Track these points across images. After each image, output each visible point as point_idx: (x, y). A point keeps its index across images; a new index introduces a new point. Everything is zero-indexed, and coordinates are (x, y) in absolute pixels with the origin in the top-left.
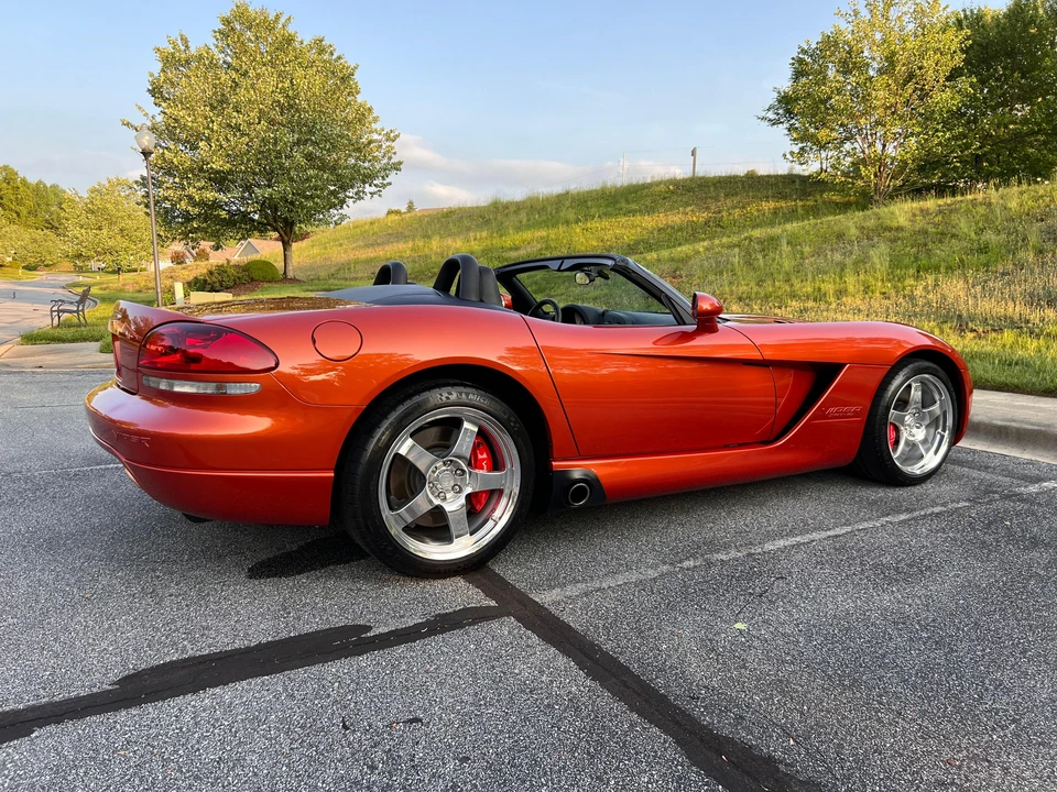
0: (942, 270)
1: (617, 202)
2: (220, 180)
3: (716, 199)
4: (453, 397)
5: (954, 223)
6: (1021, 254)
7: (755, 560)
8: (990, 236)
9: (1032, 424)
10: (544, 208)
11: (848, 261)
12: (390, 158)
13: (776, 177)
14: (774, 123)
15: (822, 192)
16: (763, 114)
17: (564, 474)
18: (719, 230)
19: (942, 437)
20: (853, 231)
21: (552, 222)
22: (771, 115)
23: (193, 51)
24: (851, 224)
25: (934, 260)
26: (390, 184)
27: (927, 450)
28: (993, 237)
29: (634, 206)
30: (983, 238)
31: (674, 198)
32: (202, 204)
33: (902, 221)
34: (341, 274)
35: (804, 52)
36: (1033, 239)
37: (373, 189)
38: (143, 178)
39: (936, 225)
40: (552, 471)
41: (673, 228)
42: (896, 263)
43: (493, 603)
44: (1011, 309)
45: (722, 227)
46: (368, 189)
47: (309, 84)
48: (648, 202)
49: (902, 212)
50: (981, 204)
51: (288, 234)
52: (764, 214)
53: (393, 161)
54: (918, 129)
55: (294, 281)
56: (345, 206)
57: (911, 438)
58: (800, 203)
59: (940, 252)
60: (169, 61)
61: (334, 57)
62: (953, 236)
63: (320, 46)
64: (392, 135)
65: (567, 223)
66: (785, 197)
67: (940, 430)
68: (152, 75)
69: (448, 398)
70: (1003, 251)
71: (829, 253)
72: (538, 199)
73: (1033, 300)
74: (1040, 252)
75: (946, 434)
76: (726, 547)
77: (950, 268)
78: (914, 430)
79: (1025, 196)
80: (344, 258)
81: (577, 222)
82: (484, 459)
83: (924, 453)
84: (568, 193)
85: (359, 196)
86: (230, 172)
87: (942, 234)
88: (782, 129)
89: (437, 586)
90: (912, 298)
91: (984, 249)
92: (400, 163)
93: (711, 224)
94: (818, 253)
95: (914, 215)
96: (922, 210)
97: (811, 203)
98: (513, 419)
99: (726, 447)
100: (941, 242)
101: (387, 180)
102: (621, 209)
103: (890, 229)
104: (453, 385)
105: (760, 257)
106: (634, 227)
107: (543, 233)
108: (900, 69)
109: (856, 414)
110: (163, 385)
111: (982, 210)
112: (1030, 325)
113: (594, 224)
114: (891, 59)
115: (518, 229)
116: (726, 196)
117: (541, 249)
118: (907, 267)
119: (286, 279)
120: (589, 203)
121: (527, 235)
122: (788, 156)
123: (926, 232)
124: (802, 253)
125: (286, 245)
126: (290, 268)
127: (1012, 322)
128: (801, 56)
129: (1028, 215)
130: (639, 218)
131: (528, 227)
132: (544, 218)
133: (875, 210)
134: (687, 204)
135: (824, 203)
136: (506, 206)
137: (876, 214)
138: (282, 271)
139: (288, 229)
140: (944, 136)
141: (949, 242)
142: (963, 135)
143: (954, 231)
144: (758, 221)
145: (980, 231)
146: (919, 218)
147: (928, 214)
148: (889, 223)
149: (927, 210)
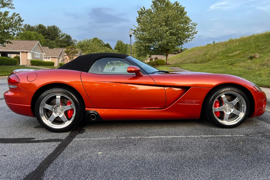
2: (150, 41)
10: (245, 40)
23: (146, 10)
32: (146, 46)
34: (183, 62)
37: (190, 39)
38: (136, 42)
40: (85, 110)
46: (188, 39)
53: (195, 31)
55: (169, 64)
56: (183, 44)
61: (179, 6)
63: (177, 4)
64: (195, 24)
68: (137, 17)
85: (187, 41)
86: (152, 38)
92: (197, 32)
101: (193, 37)
109: (197, 103)
119: (166, 64)
120: (260, 38)
125: (167, 56)
136: (233, 41)
138: (166, 62)
139: (167, 51)
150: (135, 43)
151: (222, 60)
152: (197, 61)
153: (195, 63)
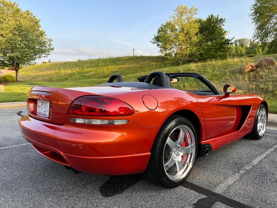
3: (141, 62)
5: (206, 69)
6: (225, 77)
7: (257, 168)
8: (215, 72)
10: (94, 62)
12: (50, 47)
13: (155, 57)
14: (154, 43)
15: (167, 61)
16: (151, 41)
17: (204, 145)
18: (143, 70)
19: (264, 125)
21: (97, 66)
22: (153, 41)
26: (50, 54)
27: (262, 129)
28: (217, 73)
29: (120, 63)
31: (130, 61)
33: (193, 68)
34: (33, 80)
35: (162, 25)
36: (228, 73)
37: (45, 55)
39: (202, 69)
40: (201, 145)
41: (131, 69)
43: (205, 196)
45: (144, 69)
46: (43, 55)
47: (25, 23)
48: (123, 62)
49: (193, 66)
50: (211, 64)
51: (16, 68)
54: (189, 46)
56: (35, 60)
57: (259, 126)
58: (162, 63)
61: (33, 16)
62: (207, 72)
63: (28, 13)
64: (51, 40)
65: (101, 66)
66: (158, 62)
67: (263, 123)
70: (221, 76)
72: (92, 60)
74: (230, 76)
76: (243, 164)
78: (259, 124)
79: (221, 63)
80: (33, 75)
81: (105, 66)
84: (100, 59)
85: (40, 57)
87: (204, 71)
88: (156, 45)
91: (216, 75)
92: (53, 48)
93: (141, 68)
95: (196, 67)
96: (197, 66)
97: (164, 63)
98: (194, 128)
101: (49, 53)
102: (116, 63)
103: (191, 70)
107: (95, 69)
108: (185, 31)
109: (253, 120)
110: (79, 121)
113: (110, 67)
114: (183, 29)
115: (87, 68)
116: (143, 61)
119: (17, 81)
120: (107, 62)
121: (90, 69)
122: (159, 52)
123: (200, 71)
125: (17, 71)
126: (18, 78)
128: (162, 27)
129: (223, 67)
130: (121, 66)
131: (90, 67)
132: (94, 65)
134: (133, 63)
136: (83, 62)
137: (187, 66)
138: (15, 78)
139: (18, 66)
140: (195, 48)
141: (207, 74)
142: (199, 48)
143: (207, 71)
144: (152, 68)
145: (213, 71)
146: (197, 68)
147: (199, 67)
148: (190, 69)
149: (199, 66)
151: (81, 79)
152: (51, 79)
153: (50, 81)
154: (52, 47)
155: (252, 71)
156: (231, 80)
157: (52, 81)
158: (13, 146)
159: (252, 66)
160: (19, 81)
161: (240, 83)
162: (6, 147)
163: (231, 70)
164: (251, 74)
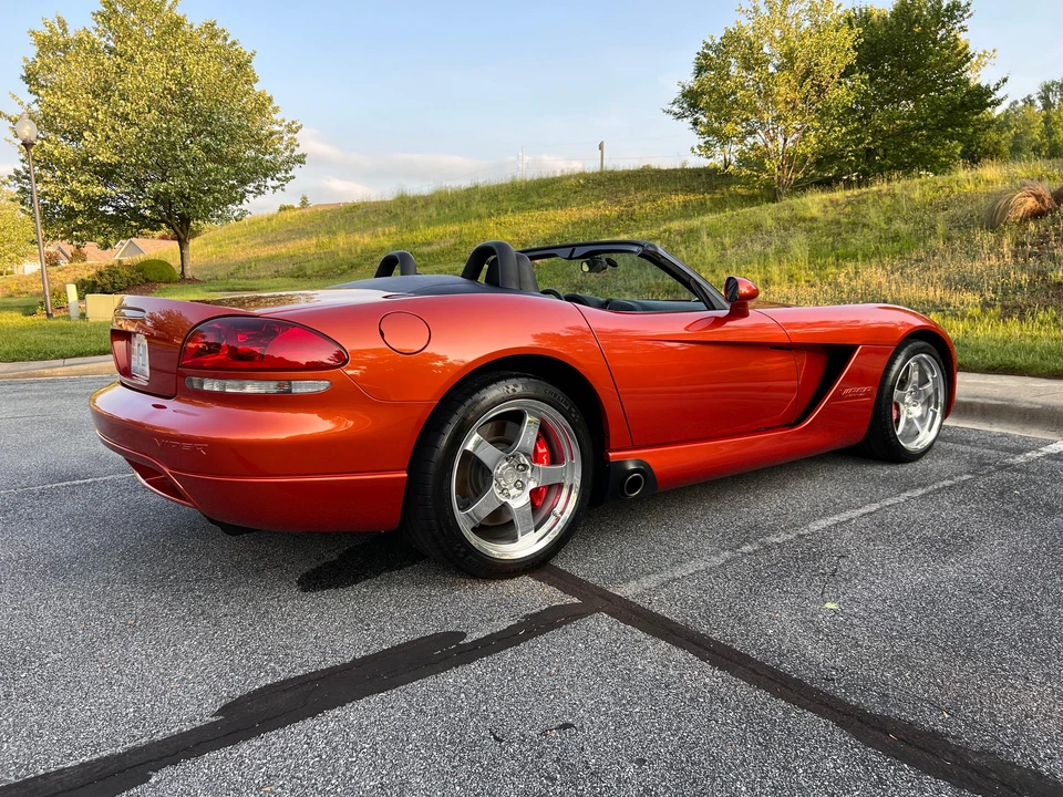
0: (860, 257)
1: (528, 196)
2: (107, 173)
3: (627, 193)
4: (519, 389)
5: (863, 213)
6: (932, 242)
7: (807, 541)
8: (898, 225)
9: (996, 399)
10: (453, 203)
11: (770, 250)
12: (292, 151)
14: (680, 116)
15: (728, 185)
16: (669, 107)
17: (620, 464)
18: (632, 223)
19: (935, 414)
20: (770, 222)
21: (463, 217)
22: (676, 109)
23: (71, 34)
24: (766, 215)
25: (851, 249)
26: (294, 178)
27: (923, 427)
28: (902, 226)
29: (546, 201)
30: (893, 227)
31: (586, 192)
32: (88, 199)
33: (815, 211)
34: (241, 274)
35: (708, 47)
36: (940, 228)
37: (276, 183)
38: (18, 173)
39: (848, 216)
40: (609, 462)
41: (587, 222)
42: (815, 252)
43: (576, 600)
44: (932, 294)
45: (635, 221)
46: (270, 183)
47: (204, 71)
48: (560, 197)
49: (814, 203)
50: (885, 194)
51: (182, 231)
52: (674, 208)
53: (295, 153)
54: (817, 124)
55: (193, 281)
56: (244, 201)
57: (910, 416)
58: (708, 196)
59: (856, 241)
60: (46, 45)
61: (228, 42)
62: (864, 225)
63: (212, 31)
64: (294, 126)
65: (479, 217)
66: (693, 191)
67: (932, 407)
68: (26, 60)
69: (514, 390)
70: (914, 239)
71: (749, 244)
72: (446, 193)
73: (950, 284)
74: (949, 239)
75: (939, 411)
76: (773, 530)
77: (865, 256)
78: (911, 409)
79: (926, 187)
80: (242, 256)
81: (490, 215)
82: (544, 454)
83: (920, 430)
84: (477, 187)
85: (260, 191)
86: (119, 165)
87: (854, 224)
88: (687, 122)
89: (511, 587)
90: (837, 285)
91: (896, 238)
92: (304, 155)
93: (624, 217)
94: (738, 244)
95: (825, 206)
96: (832, 202)
97: (718, 196)
98: (573, 410)
99: (756, 432)
100: (853, 231)
101: (291, 174)
102: (533, 203)
103: (804, 220)
104: (517, 377)
105: (682, 248)
106: (547, 221)
107: (456, 228)
108: (800, 66)
109: (867, 394)
110: (211, 385)
111: (887, 200)
112: (951, 308)
113: (507, 218)
114: (790, 57)
115: (429, 224)
116: (637, 189)
117: (455, 244)
118: (827, 256)
119: (183, 280)
120: (500, 197)
121: (439, 230)
122: (696, 150)
123: (838, 223)
124: (722, 244)
125: (183, 244)
126: (188, 267)
127: (934, 305)
128: (705, 51)
129: (931, 205)
130: (552, 212)
131: (439, 222)
132: (455, 212)
133: (788, 201)
134: (598, 198)
135: (731, 195)
136: (414, 201)
137: (790, 205)
138: (179, 270)
139: (185, 226)
140: (840, 131)
141: (862, 232)
142: (857, 130)
143: (865, 220)
144: (669, 214)
145: (889, 221)
146: (830, 209)
147: (838, 205)
148: (802, 214)
149: (837, 201)
150: (10, 177)
152: (300, 269)
153: (298, 276)
154: (298, 152)
155: (1036, 215)
156: (948, 257)
157: (305, 275)
158: (110, 477)
159: (1038, 197)
160: (189, 279)
161: (978, 264)
162: (90, 480)
163: (959, 212)
164: (1032, 227)
